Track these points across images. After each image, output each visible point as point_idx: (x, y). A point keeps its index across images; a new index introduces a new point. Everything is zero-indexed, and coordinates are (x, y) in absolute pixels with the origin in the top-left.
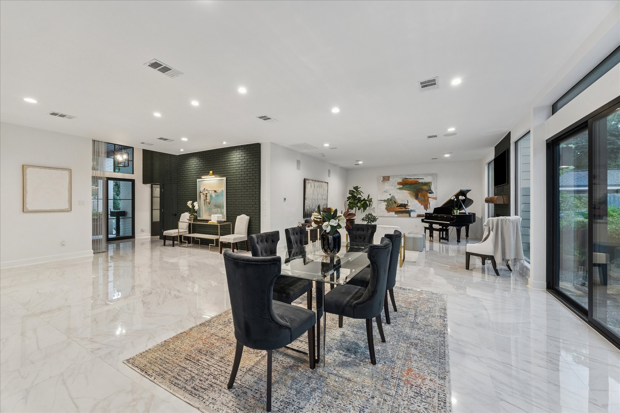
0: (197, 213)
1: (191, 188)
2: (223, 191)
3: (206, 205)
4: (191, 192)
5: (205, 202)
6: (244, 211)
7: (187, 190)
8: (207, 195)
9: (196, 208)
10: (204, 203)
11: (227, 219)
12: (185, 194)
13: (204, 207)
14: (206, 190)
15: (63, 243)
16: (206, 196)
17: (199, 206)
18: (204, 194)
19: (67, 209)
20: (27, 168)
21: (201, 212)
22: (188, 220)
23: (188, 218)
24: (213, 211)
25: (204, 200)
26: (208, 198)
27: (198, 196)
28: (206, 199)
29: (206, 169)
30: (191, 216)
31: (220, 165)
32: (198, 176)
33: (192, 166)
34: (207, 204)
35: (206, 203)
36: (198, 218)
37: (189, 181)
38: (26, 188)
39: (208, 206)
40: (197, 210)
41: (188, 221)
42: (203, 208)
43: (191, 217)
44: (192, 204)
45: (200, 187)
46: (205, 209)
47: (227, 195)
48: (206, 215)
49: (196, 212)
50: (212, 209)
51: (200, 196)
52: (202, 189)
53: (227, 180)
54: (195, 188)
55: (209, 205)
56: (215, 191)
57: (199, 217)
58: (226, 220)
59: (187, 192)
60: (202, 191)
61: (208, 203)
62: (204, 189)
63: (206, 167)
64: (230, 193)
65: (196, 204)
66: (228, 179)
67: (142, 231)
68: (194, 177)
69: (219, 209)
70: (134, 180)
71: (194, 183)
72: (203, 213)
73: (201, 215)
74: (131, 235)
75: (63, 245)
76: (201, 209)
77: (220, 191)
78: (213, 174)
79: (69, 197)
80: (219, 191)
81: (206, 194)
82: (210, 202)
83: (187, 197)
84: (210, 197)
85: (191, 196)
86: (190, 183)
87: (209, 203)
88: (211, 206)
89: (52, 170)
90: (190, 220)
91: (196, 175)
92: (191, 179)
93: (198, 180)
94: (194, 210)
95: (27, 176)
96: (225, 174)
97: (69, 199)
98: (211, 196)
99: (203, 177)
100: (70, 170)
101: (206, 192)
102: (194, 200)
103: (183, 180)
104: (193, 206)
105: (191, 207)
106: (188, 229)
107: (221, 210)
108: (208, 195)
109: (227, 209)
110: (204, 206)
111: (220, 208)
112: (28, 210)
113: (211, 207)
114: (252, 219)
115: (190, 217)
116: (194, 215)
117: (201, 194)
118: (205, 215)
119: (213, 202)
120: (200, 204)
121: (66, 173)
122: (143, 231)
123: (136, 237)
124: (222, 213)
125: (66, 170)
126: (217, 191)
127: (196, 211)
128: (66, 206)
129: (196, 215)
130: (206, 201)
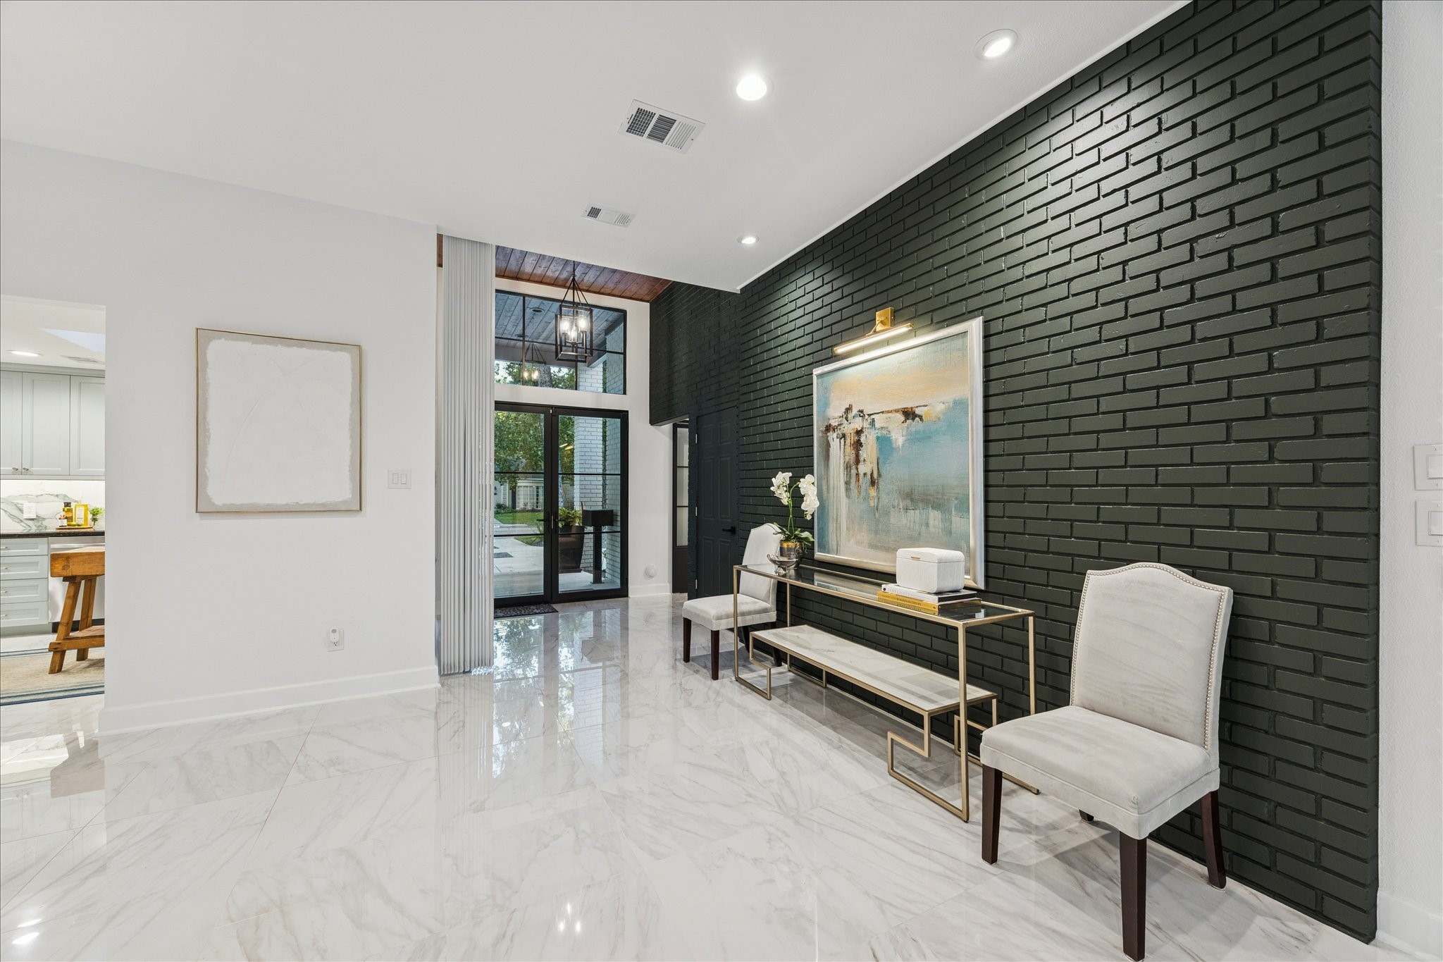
0: (811, 530)
1: (787, 415)
2: (961, 406)
3: (854, 492)
4: (787, 434)
5: (849, 475)
6: (1160, 534)
7: (771, 427)
8: (863, 439)
9: (810, 504)
10: (847, 483)
11: (987, 577)
12: (765, 446)
13: (844, 501)
14: (855, 411)
15: (335, 637)
16: (858, 445)
17: (820, 496)
18: (844, 436)
19: (345, 502)
20: (210, 341)
21: (832, 526)
22: (774, 562)
23: (774, 551)
24: (893, 521)
25: (848, 467)
26: (869, 451)
27: (819, 446)
28: (857, 461)
29: (857, 308)
30: (785, 545)
31: (939, 260)
32: (817, 357)
33: (792, 316)
34: (859, 487)
35: (853, 479)
36: (818, 555)
37: (780, 388)
38: (205, 418)
39: (867, 498)
40: (813, 515)
41: (772, 569)
42: (842, 505)
43: (789, 549)
44: (790, 486)
45: (826, 405)
46: (849, 511)
47: (987, 426)
48: (859, 543)
49: (809, 527)
50: (887, 513)
51: (828, 445)
52: (835, 413)
53: (987, 336)
54: (802, 412)
55: (873, 492)
56: (909, 414)
57: (823, 548)
58: (981, 585)
59: (772, 437)
60: (834, 423)
61: (865, 482)
62: (848, 410)
63: (857, 297)
64: (1013, 415)
65: (807, 485)
66: (996, 326)
67: (648, 575)
68: (800, 363)
69: (934, 517)
70: (627, 412)
71: (798, 393)
72: (838, 528)
73: (832, 539)
74: (619, 587)
75: (335, 644)
76: (832, 513)
77: (940, 408)
78: (895, 320)
79: (352, 456)
80: (934, 406)
81: (859, 433)
82: (879, 475)
83: (772, 455)
84: (880, 450)
85: (787, 454)
86: (786, 396)
87: (873, 483)
88: (883, 496)
89: (295, 348)
90: (781, 564)
91: (808, 350)
92: (787, 377)
93: (817, 371)
94: (800, 514)
95: (208, 371)
96: (975, 303)
97: (352, 461)
98: (884, 442)
99: (840, 350)
100: (358, 351)
101: (858, 424)
102: (802, 467)
103: (758, 385)
104: (798, 497)
105: (785, 499)
106: (773, 597)
107: (947, 520)
108: (869, 439)
109: (987, 516)
110: (848, 496)
111: (937, 506)
112: (213, 504)
113: (885, 500)
114: (1255, 607)
115: (781, 549)
116: (800, 539)
117: (832, 436)
118: (852, 542)
119: (895, 474)
120: (825, 488)
121: (344, 359)
122: (651, 577)
123: (630, 595)
124: (951, 539)
125: (341, 350)
126: (918, 411)
127: (809, 518)
128: (342, 492)
129: (806, 539)
130: (854, 472)
